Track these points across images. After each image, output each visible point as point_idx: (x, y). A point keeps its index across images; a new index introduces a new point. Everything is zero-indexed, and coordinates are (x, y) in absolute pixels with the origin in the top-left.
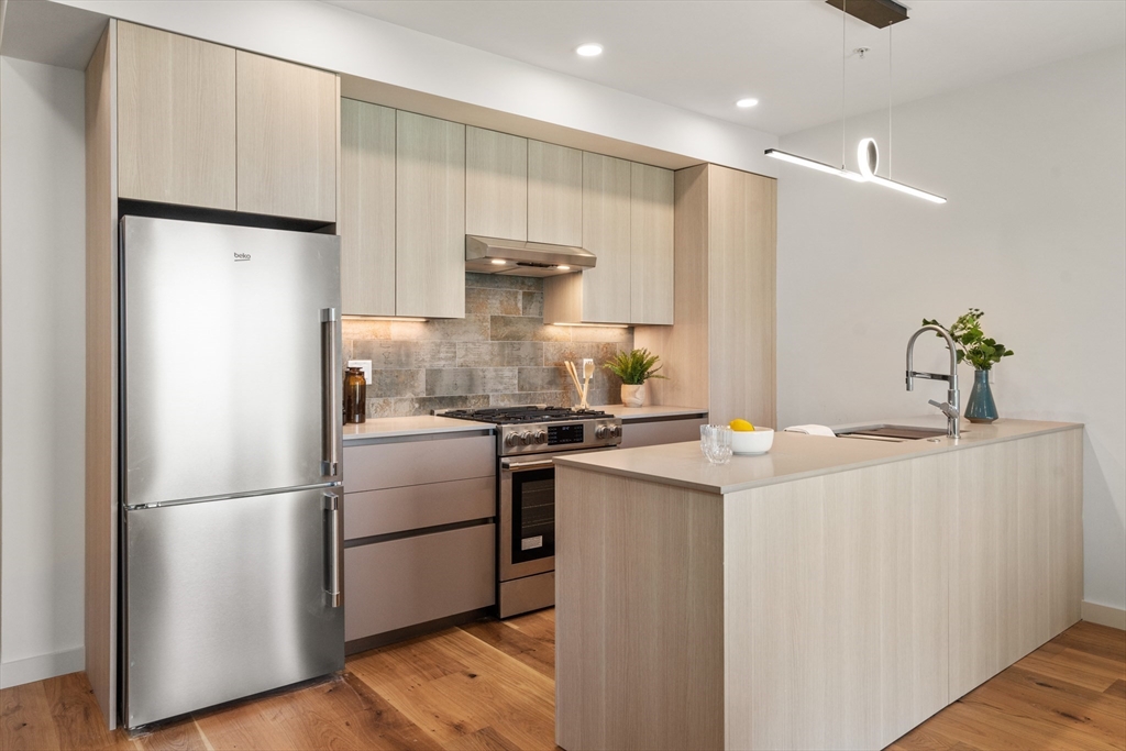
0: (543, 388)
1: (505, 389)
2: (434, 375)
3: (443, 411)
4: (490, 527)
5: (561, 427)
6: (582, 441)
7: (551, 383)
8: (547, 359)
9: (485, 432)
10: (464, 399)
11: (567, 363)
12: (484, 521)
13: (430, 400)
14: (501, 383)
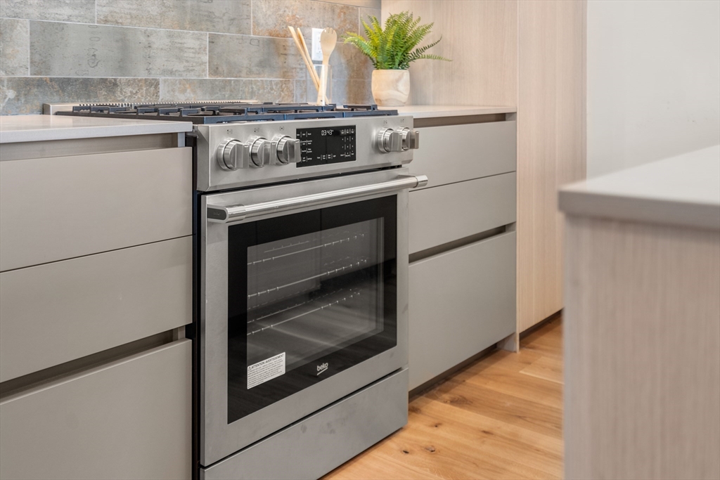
0: (250, 72)
1: (188, 70)
2: (47, 35)
3: (69, 107)
4: (182, 347)
5: (319, 130)
6: (353, 158)
7: (264, 64)
8: (257, 24)
9: (169, 140)
10: (112, 86)
11: (291, 29)
12: (167, 338)
13: (40, 83)
14: (179, 59)
